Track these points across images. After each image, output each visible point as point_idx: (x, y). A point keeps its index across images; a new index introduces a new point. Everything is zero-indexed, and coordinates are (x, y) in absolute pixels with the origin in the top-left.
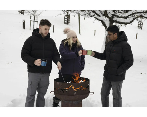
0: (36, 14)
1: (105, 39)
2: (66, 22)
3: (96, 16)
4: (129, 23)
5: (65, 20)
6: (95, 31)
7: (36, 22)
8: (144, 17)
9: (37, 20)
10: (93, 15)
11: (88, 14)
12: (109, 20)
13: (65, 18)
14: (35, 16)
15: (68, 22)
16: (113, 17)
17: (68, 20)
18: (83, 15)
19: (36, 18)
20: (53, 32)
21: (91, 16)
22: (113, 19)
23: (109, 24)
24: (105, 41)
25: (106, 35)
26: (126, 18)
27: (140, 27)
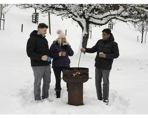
0: (3, 11)
1: (82, 39)
2: (34, 20)
3: (74, 17)
4: (104, 24)
5: (33, 19)
6: (66, 31)
7: (3, 20)
8: (118, 19)
9: (4, 18)
10: (71, 16)
11: (64, 14)
12: (86, 21)
13: (33, 16)
14: (1, 14)
15: (36, 21)
16: (89, 18)
17: (36, 19)
18: (58, 15)
19: (2, 16)
20: (22, 31)
21: (69, 17)
22: (90, 20)
23: (86, 24)
24: (82, 41)
25: (83, 36)
26: (102, 19)
27: (111, 27)
